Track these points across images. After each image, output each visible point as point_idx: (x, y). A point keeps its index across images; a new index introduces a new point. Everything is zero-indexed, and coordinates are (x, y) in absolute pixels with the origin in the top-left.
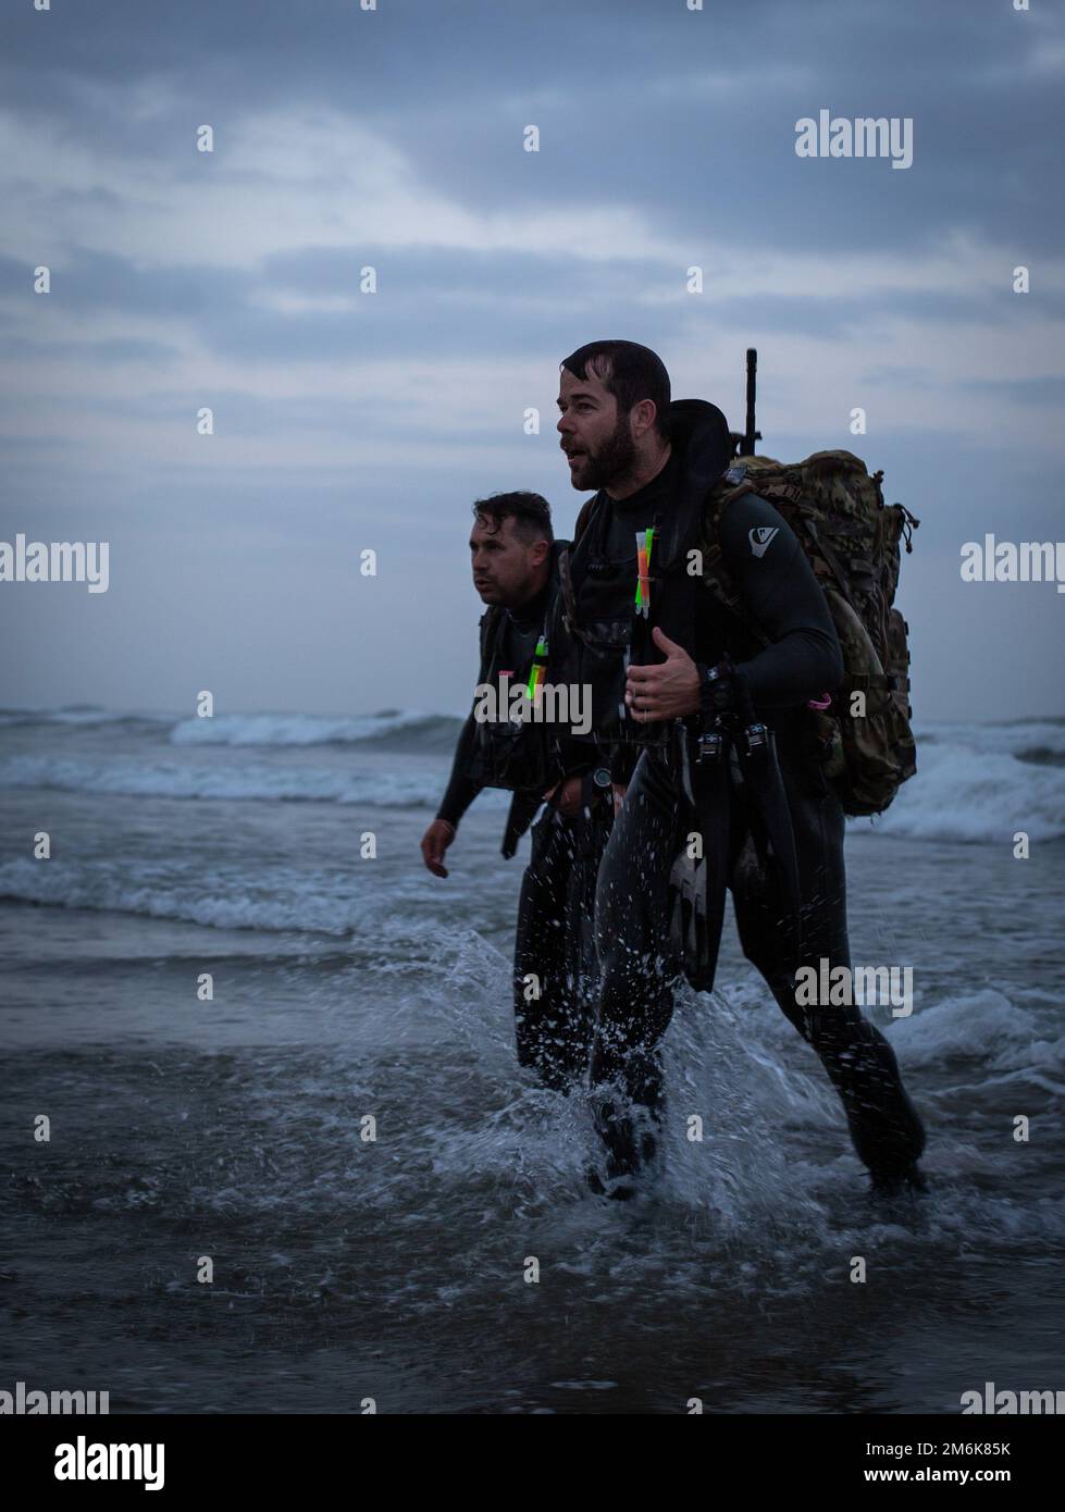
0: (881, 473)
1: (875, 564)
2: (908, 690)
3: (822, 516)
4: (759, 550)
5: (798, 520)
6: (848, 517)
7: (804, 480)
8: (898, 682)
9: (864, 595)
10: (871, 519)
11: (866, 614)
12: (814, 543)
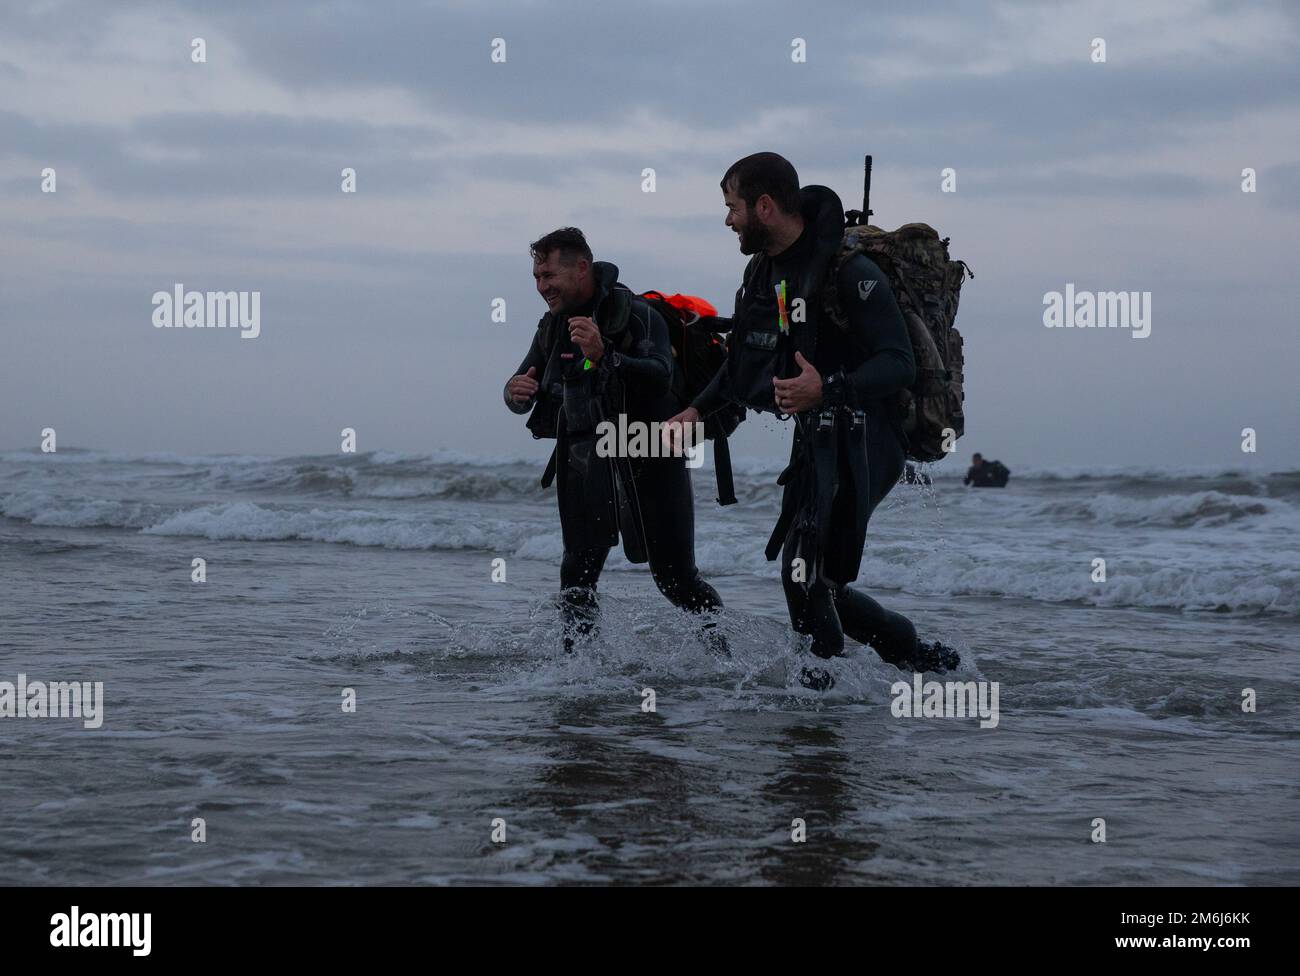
0: (948, 239)
1: (942, 298)
2: (962, 382)
3: (907, 266)
4: (864, 295)
5: (890, 269)
6: (926, 266)
7: (897, 242)
8: (954, 376)
9: (933, 317)
10: (940, 269)
11: (934, 329)
12: (900, 282)
